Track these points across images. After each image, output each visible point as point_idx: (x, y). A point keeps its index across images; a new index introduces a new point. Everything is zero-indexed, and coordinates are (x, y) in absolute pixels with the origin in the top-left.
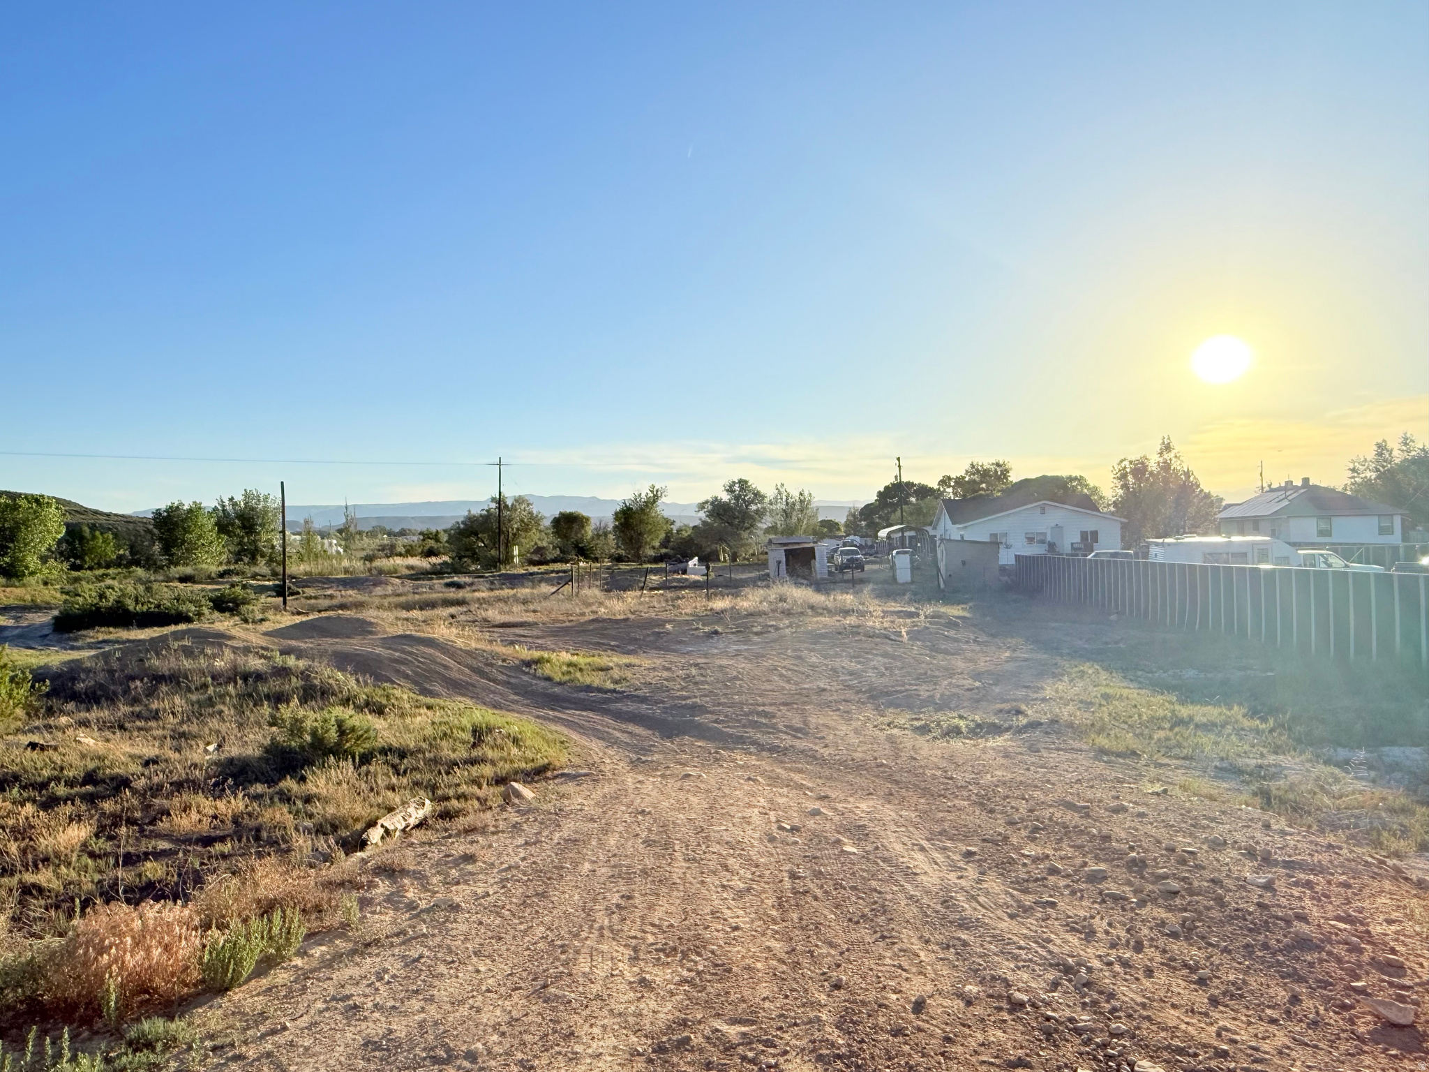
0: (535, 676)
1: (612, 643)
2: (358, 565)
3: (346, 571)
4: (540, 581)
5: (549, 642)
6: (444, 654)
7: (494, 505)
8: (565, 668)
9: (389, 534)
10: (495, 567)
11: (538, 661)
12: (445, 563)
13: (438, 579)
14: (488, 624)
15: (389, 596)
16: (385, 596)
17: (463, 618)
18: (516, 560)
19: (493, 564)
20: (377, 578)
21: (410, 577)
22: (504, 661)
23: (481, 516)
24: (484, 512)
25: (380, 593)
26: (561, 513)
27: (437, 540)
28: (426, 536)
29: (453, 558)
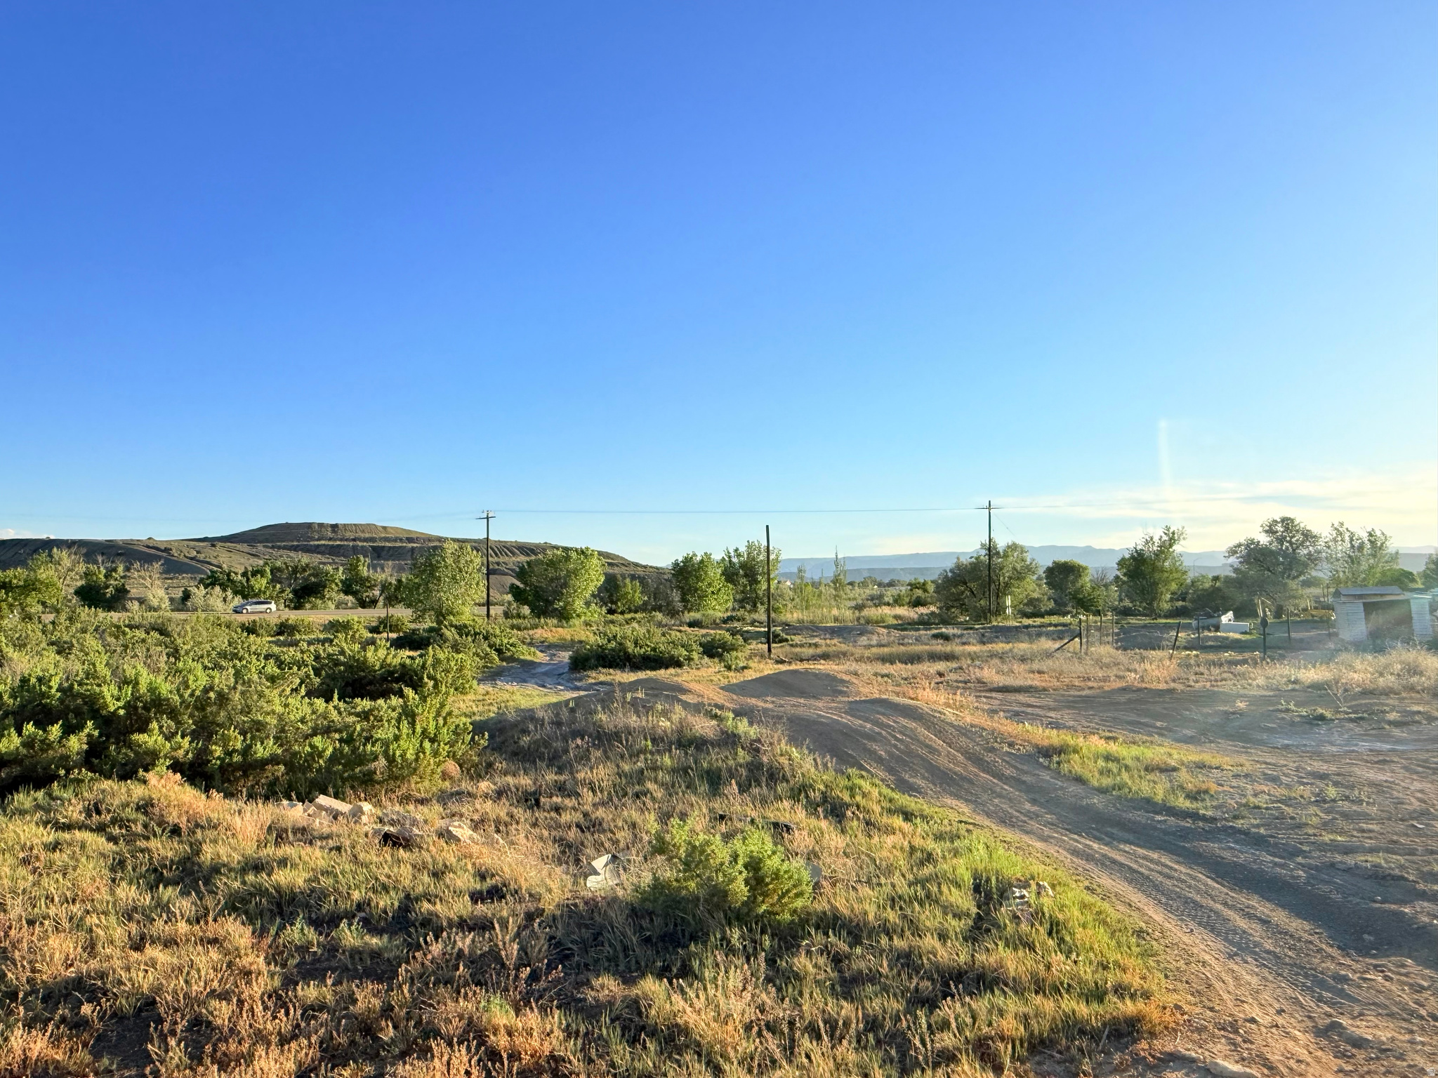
0: (1058, 774)
1: (1159, 724)
2: (848, 614)
3: (836, 620)
4: (1039, 635)
5: (1066, 717)
6: (928, 729)
7: (984, 552)
8: (1101, 763)
9: (880, 585)
10: (986, 619)
11: (1061, 750)
12: (933, 613)
13: (926, 629)
14: (984, 688)
15: (873, 646)
16: (869, 647)
17: (953, 676)
18: (1009, 611)
19: (982, 615)
20: (864, 627)
21: (895, 627)
22: (1011, 745)
23: (970, 564)
24: (973, 560)
25: (865, 643)
26: (1054, 562)
27: (925, 591)
28: (914, 586)
29: (940, 608)
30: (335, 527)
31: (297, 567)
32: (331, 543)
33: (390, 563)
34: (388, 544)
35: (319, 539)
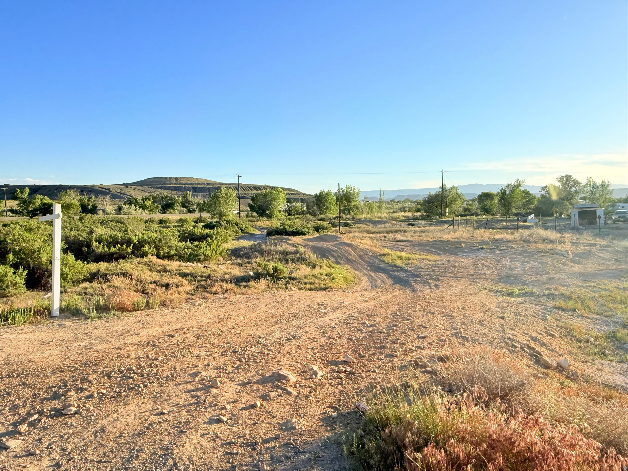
0: (379, 260)
2: (386, 215)
3: (380, 218)
7: (441, 190)
8: (395, 258)
10: (440, 217)
11: (386, 255)
12: (422, 215)
18: (447, 214)
20: (387, 221)
21: (401, 221)
22: (373, 253)
23: (435, 194)
26: (482, 193)
28: (418, 203)
30: (176, 178)
31: (163, 196)
32: (175, 186)
33: (200, 194)
34: (199, 186)
35: (170, 184)
